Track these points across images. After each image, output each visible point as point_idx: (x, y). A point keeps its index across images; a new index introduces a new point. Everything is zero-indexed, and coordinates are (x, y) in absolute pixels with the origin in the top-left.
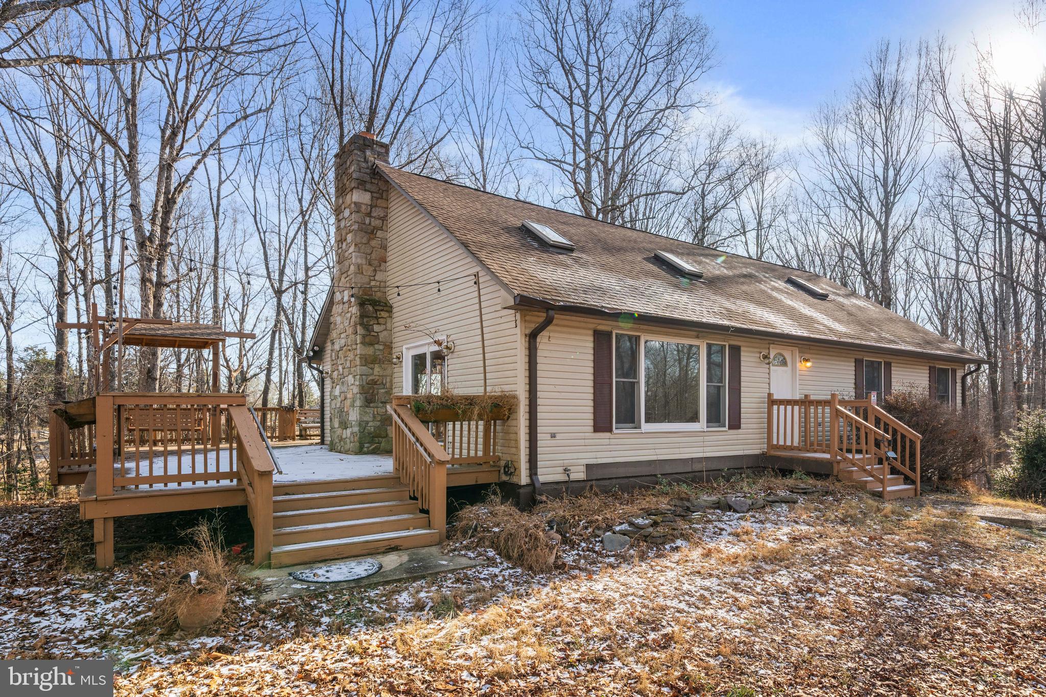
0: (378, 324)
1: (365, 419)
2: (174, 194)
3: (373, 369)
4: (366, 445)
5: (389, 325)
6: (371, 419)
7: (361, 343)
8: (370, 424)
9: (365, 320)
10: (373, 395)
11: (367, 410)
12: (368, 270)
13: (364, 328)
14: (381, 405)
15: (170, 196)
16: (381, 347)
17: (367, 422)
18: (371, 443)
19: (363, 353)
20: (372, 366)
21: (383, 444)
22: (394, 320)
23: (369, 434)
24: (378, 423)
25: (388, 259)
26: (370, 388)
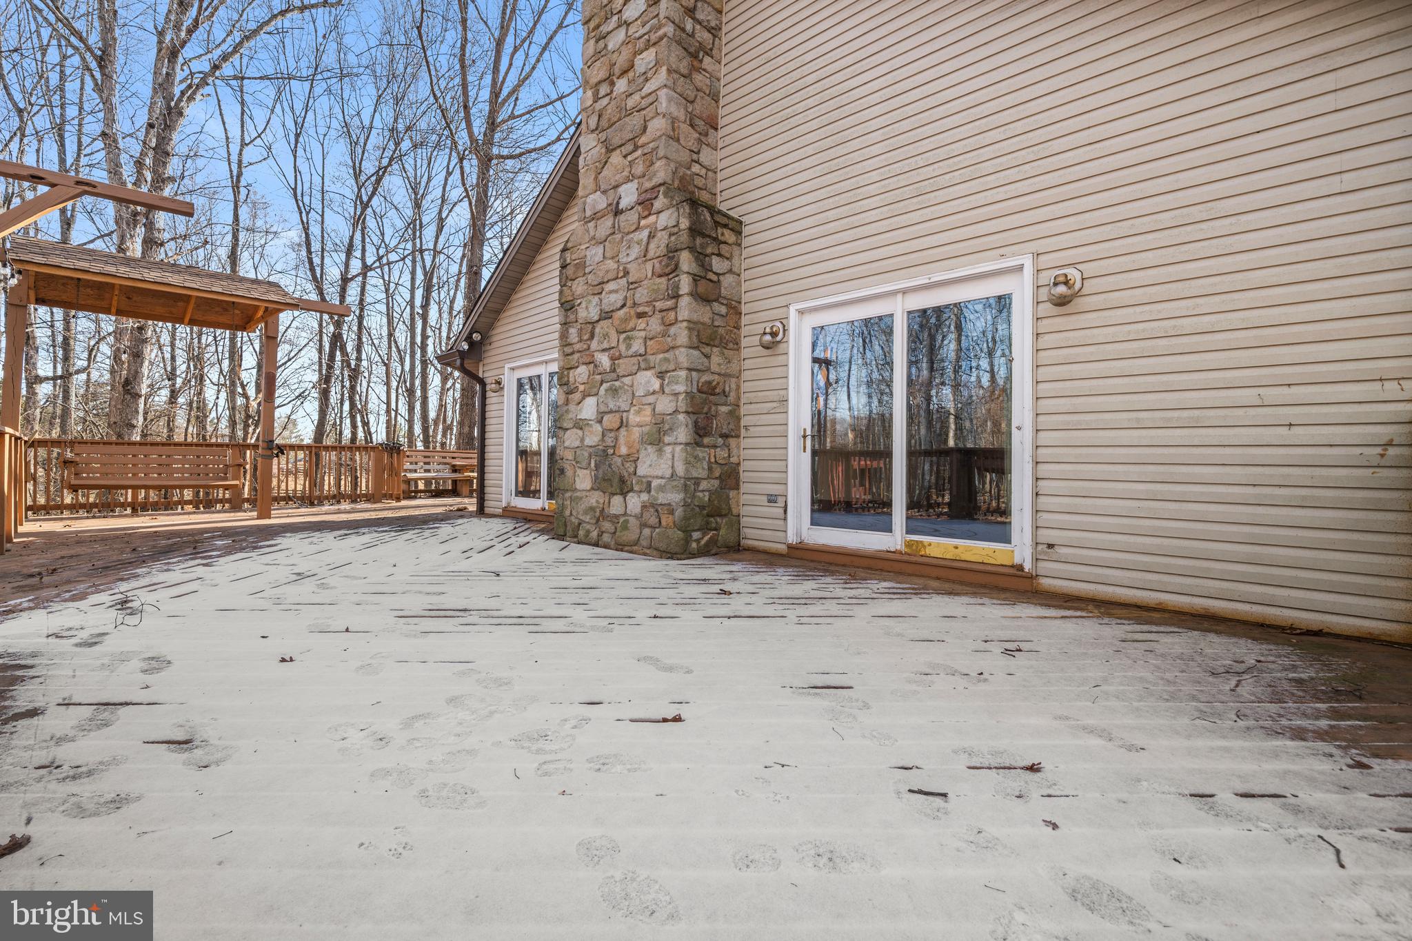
0: (719, 255)
1: (695, 475)
2: (180, 100)
3: (708, 357)
4: (696, 535)
5: (736, 261)
6: (704, 474)
7: (691, 294)
8: (704, 485)
9: (699, 241)
10: (709, 417)
11: (701, 452)
12: (689, 137)
13: (697, 259)
14: (720, 441)
15: (173, 104)
16: (723, 310)
17: (697, 481)
18: (705, 529)
19: (695, 317)
20: (707, 350)
21: (722, 532)
22: (745, 253)
23: (702, 508)
24: (716, 483)
25: (721, 123)
26: (705, 402)
